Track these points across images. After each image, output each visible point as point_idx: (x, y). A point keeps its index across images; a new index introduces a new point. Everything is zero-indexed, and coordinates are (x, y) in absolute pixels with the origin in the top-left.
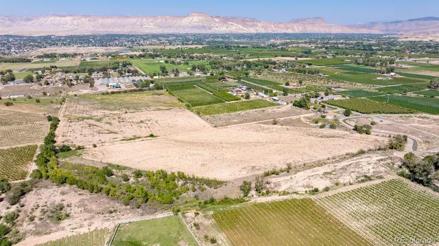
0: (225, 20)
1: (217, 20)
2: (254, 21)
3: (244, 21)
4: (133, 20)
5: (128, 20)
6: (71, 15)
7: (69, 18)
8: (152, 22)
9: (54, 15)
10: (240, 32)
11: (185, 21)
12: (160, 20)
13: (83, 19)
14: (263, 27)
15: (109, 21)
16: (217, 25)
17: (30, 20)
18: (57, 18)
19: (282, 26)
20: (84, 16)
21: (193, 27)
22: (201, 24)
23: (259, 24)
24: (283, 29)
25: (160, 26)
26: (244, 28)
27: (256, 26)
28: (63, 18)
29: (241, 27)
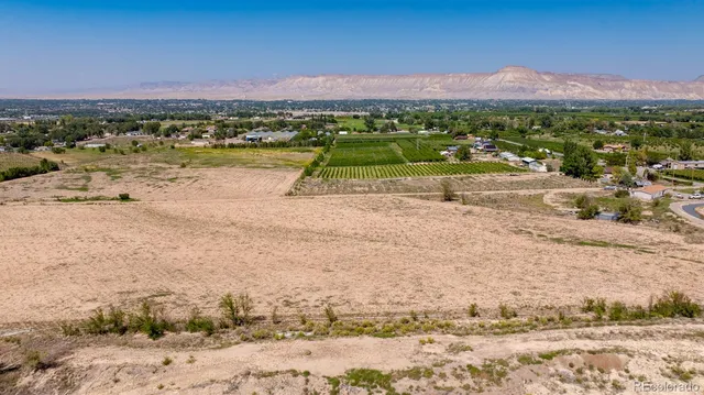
0: (563, 78)
1: (547, 78)
2: (617, 80)
3: (597, 81)
4: (411, 81)
5: (400, 81)
6: (324, 75)
7: (321, 79)
8: (439, 83)
9: (303, 76)
10: (588, 98)
11: (491, 81)
12: (451, 80)
13: (340, 80)
14: (633, 89)
15: (375, 82)
16: (546, 86)
17: (275, 83)
18: (306, 79)
19: (676, 87)
20: (342, 76)
21: (503, 90)
22: (518, 85)
23: (627, 85)
24: (677, 92)
25: (449, 90)
26: (596, 91)
27: (622, 87)
28: (314, 80)
29: (592, 90)
